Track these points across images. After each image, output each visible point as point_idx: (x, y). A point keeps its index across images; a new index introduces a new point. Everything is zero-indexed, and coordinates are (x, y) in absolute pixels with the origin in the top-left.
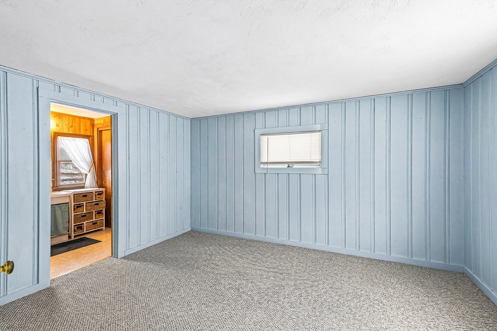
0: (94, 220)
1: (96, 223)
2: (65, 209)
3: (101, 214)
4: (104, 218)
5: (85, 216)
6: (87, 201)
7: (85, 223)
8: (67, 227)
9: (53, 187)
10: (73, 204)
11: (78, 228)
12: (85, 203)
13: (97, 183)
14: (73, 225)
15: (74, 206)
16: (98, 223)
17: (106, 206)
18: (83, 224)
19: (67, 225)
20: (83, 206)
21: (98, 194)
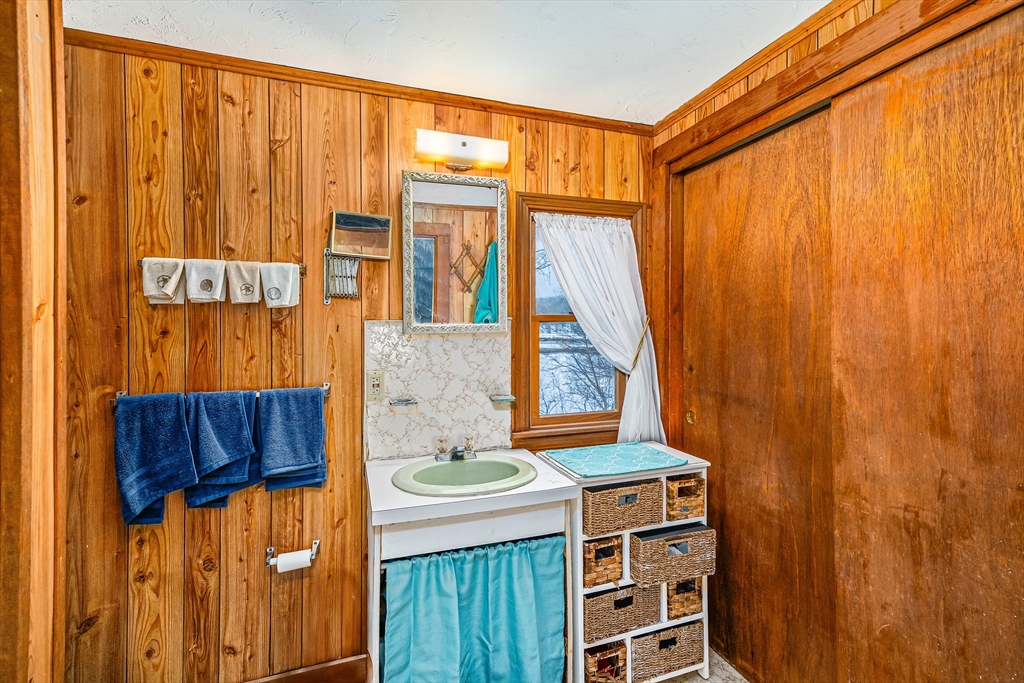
0: (665, 623)
1: (673, 641)
2: (550, 563)
3: (691, 596)
4: (704, 615)
5: (628, 601)
6: (638, 524)
7: (627, 637)
8: (559, 659)
9: (514, 431)
10: (581, 537)
11: (601, 665)
12: (626, 534)
13: (665, 419)
14: (582, 646)
15: (586, 551)
16: (682, 642)
17: (718, 560)
18: (621, 644)
19: (557, 652)
20: (620, 546)
21: (682, 492)
